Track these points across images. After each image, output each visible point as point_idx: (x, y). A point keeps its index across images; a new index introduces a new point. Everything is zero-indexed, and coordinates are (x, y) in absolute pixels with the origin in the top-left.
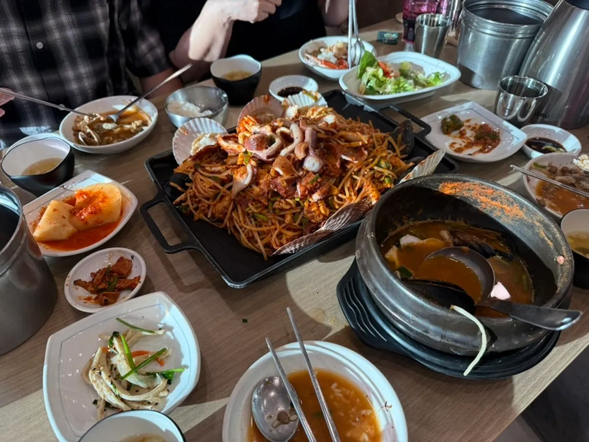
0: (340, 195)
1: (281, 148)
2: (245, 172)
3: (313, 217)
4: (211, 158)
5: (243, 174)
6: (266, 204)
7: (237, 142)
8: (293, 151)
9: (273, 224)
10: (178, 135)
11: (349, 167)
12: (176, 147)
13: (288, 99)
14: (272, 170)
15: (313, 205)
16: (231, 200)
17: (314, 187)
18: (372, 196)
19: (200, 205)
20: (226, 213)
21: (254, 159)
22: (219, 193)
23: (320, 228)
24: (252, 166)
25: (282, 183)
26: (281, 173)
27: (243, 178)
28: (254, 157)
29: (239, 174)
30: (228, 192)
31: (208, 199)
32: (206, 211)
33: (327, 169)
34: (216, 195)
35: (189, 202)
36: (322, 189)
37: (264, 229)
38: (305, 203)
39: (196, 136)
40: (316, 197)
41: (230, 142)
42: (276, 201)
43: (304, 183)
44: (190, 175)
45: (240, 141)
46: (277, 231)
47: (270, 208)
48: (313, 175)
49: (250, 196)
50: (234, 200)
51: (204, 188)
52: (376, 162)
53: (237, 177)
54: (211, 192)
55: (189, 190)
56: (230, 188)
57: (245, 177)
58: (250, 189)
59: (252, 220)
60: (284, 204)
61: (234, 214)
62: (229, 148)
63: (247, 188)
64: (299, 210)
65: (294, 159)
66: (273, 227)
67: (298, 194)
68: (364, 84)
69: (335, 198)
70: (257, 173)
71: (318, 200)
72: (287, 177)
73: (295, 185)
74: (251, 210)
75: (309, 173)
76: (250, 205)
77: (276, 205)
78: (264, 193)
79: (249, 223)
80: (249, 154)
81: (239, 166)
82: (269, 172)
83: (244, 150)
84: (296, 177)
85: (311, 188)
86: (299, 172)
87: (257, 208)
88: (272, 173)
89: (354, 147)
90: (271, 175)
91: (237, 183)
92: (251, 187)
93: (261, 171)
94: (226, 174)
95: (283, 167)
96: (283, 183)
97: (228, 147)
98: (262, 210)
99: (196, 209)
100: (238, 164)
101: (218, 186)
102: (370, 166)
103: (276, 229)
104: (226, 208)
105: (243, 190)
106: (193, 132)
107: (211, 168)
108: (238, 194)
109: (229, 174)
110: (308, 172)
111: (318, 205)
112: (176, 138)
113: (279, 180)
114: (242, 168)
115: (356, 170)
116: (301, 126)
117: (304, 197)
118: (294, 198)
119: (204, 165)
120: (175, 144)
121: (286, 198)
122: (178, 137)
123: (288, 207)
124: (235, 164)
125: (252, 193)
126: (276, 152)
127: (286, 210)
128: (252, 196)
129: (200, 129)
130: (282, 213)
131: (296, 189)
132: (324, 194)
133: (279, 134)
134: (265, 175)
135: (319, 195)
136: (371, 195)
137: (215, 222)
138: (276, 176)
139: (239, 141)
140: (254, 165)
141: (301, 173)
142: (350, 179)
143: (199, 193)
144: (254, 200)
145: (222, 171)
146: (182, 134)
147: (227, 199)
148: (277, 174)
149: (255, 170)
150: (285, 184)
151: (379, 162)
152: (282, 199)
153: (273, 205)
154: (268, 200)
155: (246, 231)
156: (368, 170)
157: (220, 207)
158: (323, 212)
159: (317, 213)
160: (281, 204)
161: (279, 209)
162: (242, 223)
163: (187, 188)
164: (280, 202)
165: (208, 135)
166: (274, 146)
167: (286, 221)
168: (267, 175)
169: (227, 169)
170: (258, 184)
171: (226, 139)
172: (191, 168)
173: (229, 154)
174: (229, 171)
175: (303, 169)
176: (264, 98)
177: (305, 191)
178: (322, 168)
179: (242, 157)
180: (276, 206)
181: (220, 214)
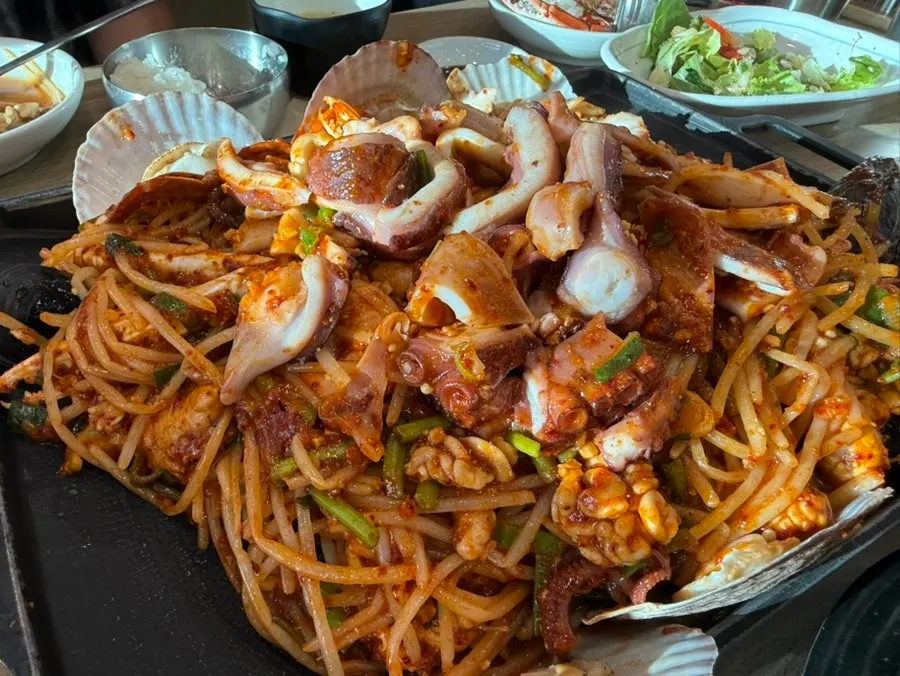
0: (722, 441)
1: (457, 202)
2: (294, 290)
3: (593, 541)
4: (185, 222)
5: (280, 300)
6: (375, 455)
7: (283, 169)
8: (518, 218)
9: (397, 559)
10: (99, 138)
11: (745, 309)
12: (85, 176)
13: (466, 74)
14: (417, 293)
15: (601, 485)
16: (220, 409)
17: (619, 396)
18: (860, 457)
19: (92, 410)
20: (196, 460)
21: (342, 236)
22: (178, 367)
23: (629, 602)
24: (327, 265)
25: (460, 366)
26: (462, 311)
27: (280, 317)
28: (340, 230)
29: (265, 297)
30: (210, 369)
31: (126, 388)
32: (116, 439)
33: (658, 313)
34: (163, 377)
35: (50, 394)
36: (653, 408)
37: (356, 575)
38: (562, 470)
39: (162, 148)
40: (619, 445)
41: (258, 166)
42: (421, 441)
43: (565, 372)
44: (78, 278)
45: (297, 165)
46: (416, 602)
47: (391, 471)
48: (612, 337)
49: (306, 402)
50: (233, 408)
51: (114, 344)
52: (857, 299)
53: (256, 308)
54: (140, 363)
55: (54, 343)
56: (221, 354)
57: (289, 316)
58: (310, 367)
59: (303, 515)
60: (458, 464)
61: (222, 476)
62: (249, 188)
63: (293, 361)
64: (526, 498)
65: (520, 252)
66: (396, 575)
67: (526, 418)
68: (666, 70)
69: (698, 451)
70: (348, 301)
71: (629, 462)
72: (486, 334)
73: (518, 374)
74: (298, 472)
75: (589, 326)
76: (297, 447)
77: (422, 462)
78: (370, 397)
79: (286, 532)
80: (324, 216)
81: (278, 261)
82: (401, 300)
83: (303, 197)
84: (527, 338)
85: (602, 401)
86: (540, 315)
87: (327, 467)
88: (417, 308)
89: (753, 226)
90: (409, 315)
91: (254, 335)
92: (313, 359)
93: (365, 289)
94: (215, 287)
95: (472, 286)
96: (469, 364)
97: (244, 183)
98: (353, 480)
99: (79, 423)
100: (274, 250)
101: (175, 338)
102: (837, 316)
103: (410, 586)
104: (197, 438)
105: (277, 373)
106: (153, 135)
107: (170, 257)
108: (253, 386)
109: (227, 290)
110: (581, 319)
111: (630, 489)
112: (92, 148)
113: (447, 346)
114: (283, 273)
115: (783, 326)
116: (551, 119)
117: (558, 440)
118: (506, 434)
119: (147, 245)
120: (84, 165)
121: (469, 432)
122: (98, 145)
123: (477, 480)
124: (263, 251)
125: (314, 386)
126: (433, 218)
127: (468, 492)
128: (314, 401)
129: (179, 127)
130: (447, 506)
131: (518, 394)
132: (655, 431)
133: (448, 152)
134: (384, 316)
135: (638, 440)
136: (852, 450)
137: (149, 486)
138: (432, 323)
139: (291, 166)
140: (336, 261)
141: (549, 320)
142: (755, 368)
143: (92, 360)
144: (319, 425)
145: (209, 273)
146: (114, 136)
147: (204, 400)
148: (443, 314)
149: (340, 285)
150: (478, 367)
151: (871, 299)
152: (449, 432)
153: (408, 458)
154: (386, 434)
155: (268, 567)
156: (830, 333)
157: (173, 427)
158: (652, 525)
159: (623, 529)
160: (445, 463)
161: (432, 482)
162: (253, 531)
163: (49, 332)
164: (440, 447)
165: (201, 150)
166: (428, 195)
167: (462, 548)
168: (390, 318)
169: (229, 266)
170: (343, 349)
171: (248, 156)
172: (97, 252)
173: (248, 212)
174: (232, 276)
175: (557, 304)
176: (398, 49)
177: (573, 416)
178: (643, 304)
179: (294, 224)
180: (422, 471)
181: (172, 460)
